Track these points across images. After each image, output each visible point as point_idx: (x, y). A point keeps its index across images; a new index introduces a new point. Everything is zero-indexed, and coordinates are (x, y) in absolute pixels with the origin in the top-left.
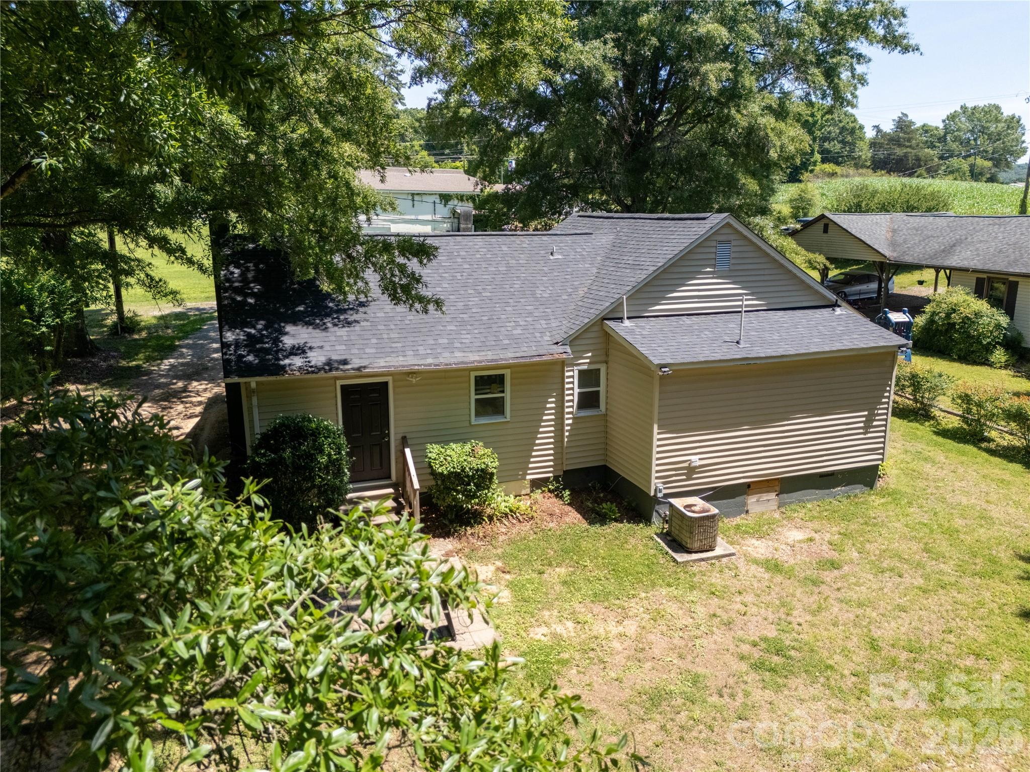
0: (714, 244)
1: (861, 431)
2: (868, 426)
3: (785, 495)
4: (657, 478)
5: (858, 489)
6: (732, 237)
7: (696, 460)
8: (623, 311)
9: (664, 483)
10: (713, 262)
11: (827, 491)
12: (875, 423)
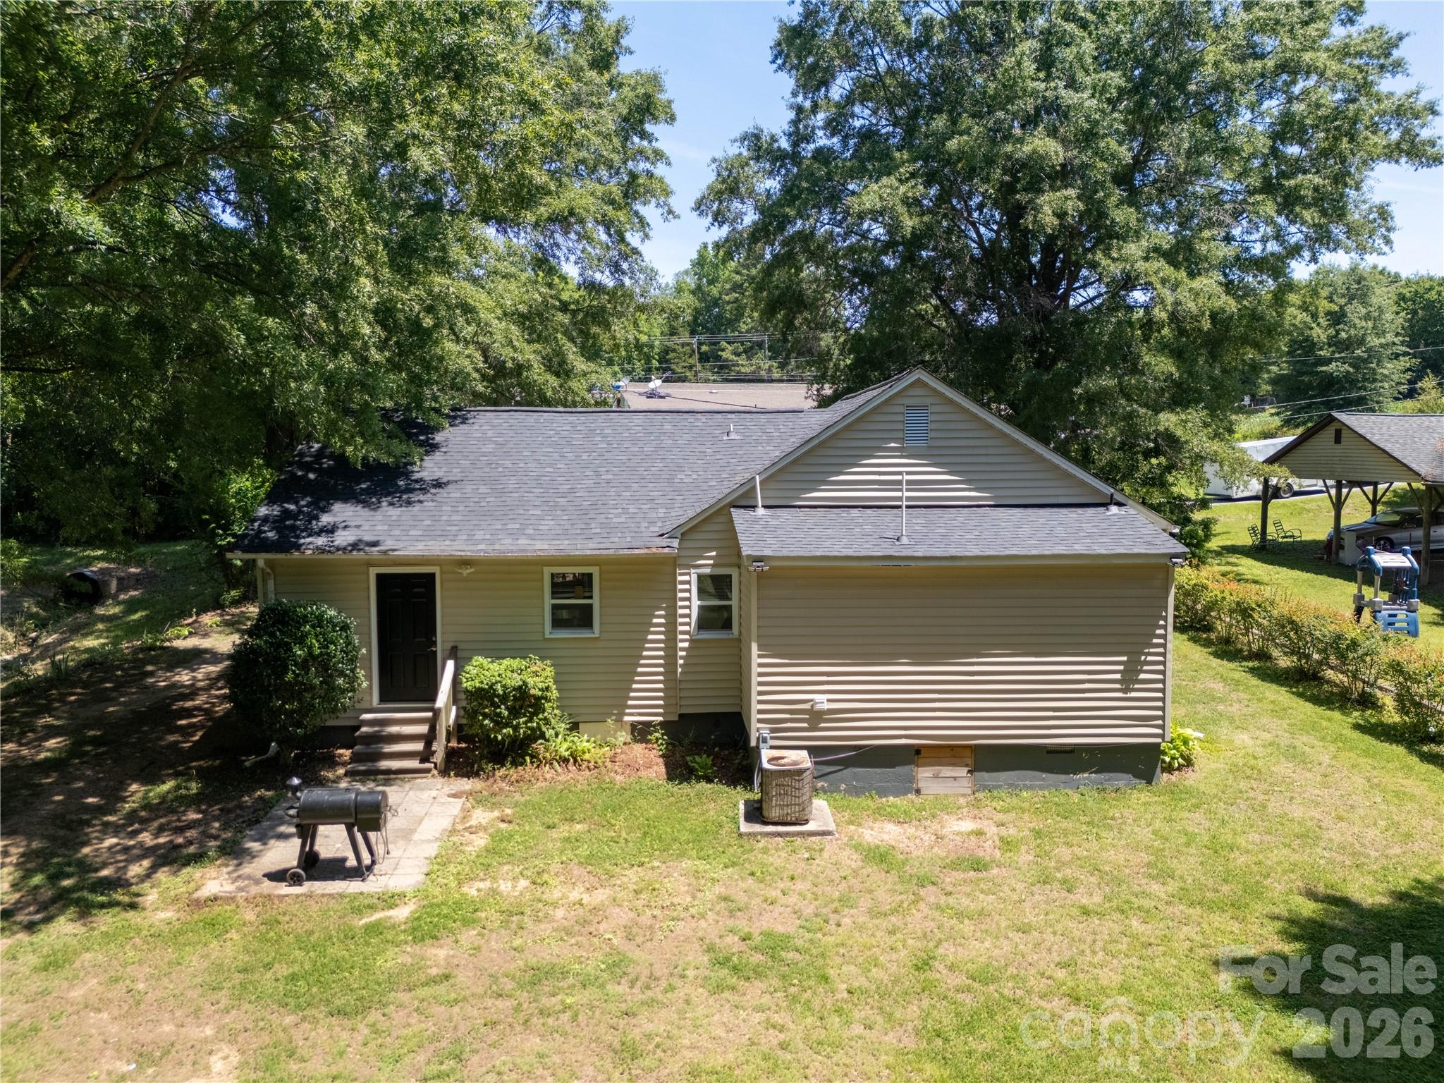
0: (901, 409)
1: (1118, 686)
2: (1129, 679)
3: (985, 775)
4: (760, 721)
5: (1122, 780)
6: (928, 401)
7: (822, 702)
8: (756, 498)
9: (773, 730)
10: (900, 435)
11: (1063, 777)
12: (1142, 676)
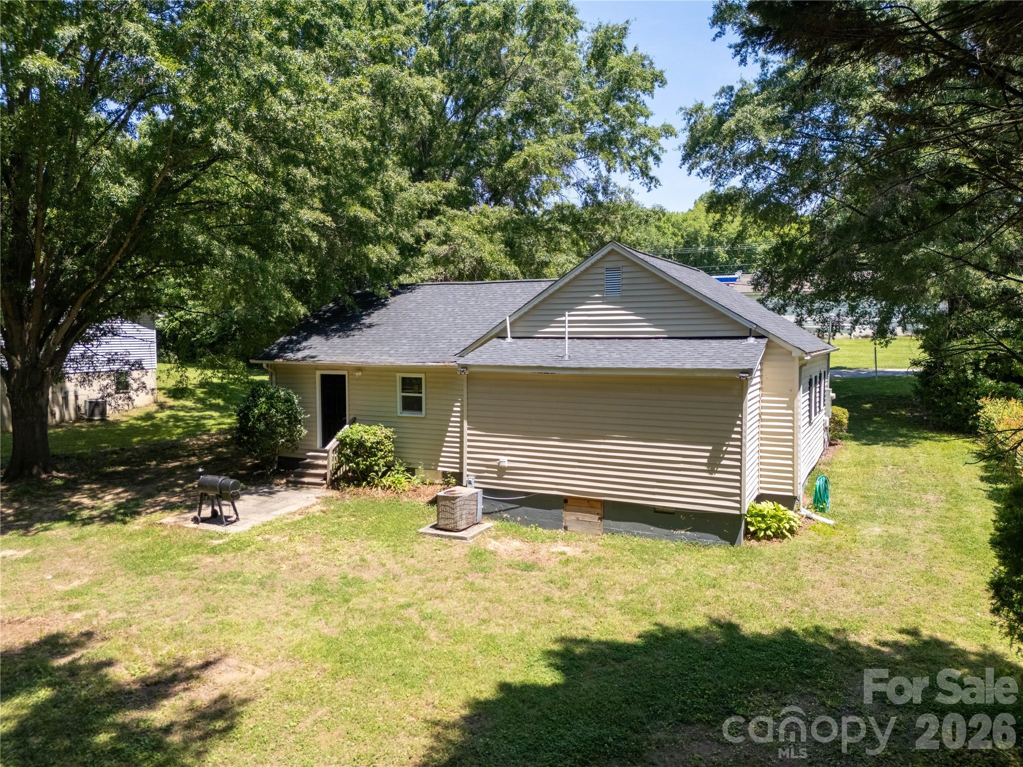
0: (603, 271)
1: (705, 468)
2: (714, 464)
3: (611, 522)
4: (469, 470)
5: (711, 538)
6: (620, 264)
7: (505, 461)
9: (477, 477)
10: (601, 288)
11: (666, 531)
12: (724, 462)
